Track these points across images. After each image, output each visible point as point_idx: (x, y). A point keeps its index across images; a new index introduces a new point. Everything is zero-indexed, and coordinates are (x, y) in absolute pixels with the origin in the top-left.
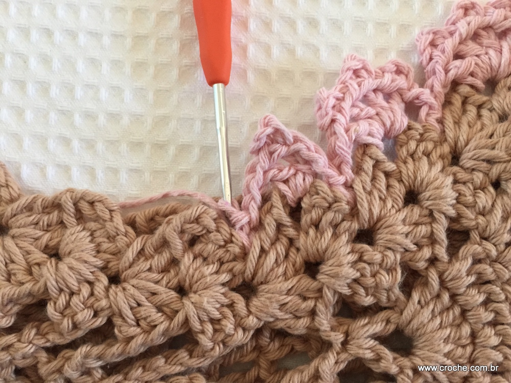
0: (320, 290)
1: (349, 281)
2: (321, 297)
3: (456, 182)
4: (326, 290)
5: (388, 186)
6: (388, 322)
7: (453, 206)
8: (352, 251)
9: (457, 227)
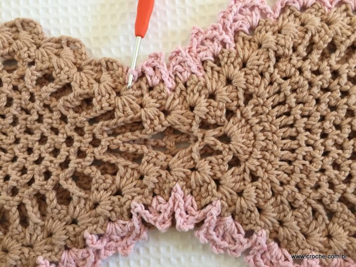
0: (194, 116)
1: (205, 113)
2: (195, 119)
3: (246, 74)
4: (196, 116)
5: (219, 77)
6: (221, 131)
7: (245, 84)
8: (207, 102)
9: (247, 93)
